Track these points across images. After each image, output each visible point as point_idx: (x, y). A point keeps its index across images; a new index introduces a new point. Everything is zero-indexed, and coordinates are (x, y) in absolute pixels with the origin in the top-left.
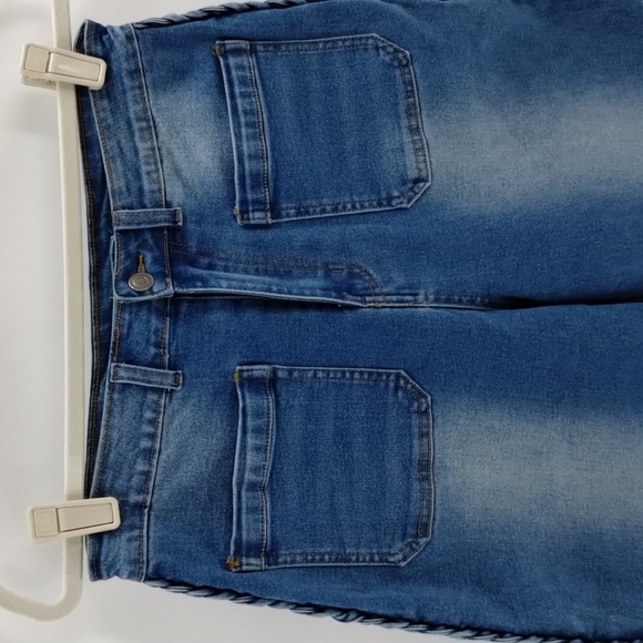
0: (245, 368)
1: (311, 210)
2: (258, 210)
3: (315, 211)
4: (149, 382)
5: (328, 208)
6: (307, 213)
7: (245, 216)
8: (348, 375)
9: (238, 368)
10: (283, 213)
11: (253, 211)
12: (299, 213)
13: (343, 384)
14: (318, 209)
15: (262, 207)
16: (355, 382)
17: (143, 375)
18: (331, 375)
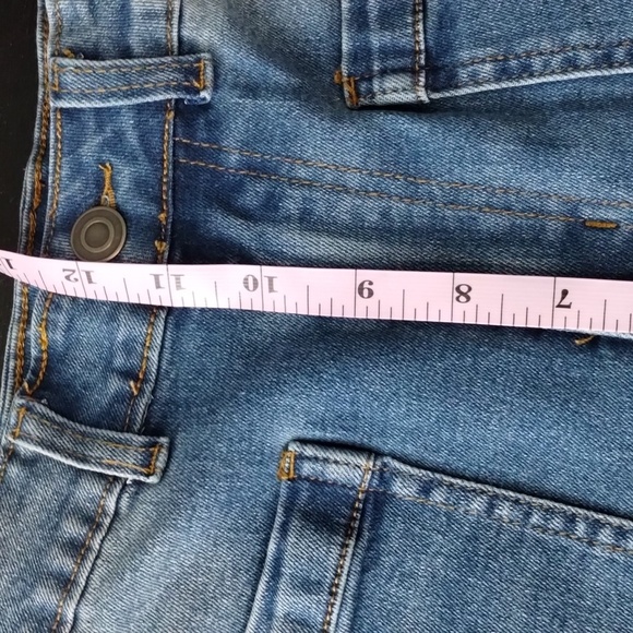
0: (309, 451)
1: (537, 63)
2: (395, 71)
3: (546, 65)
4: (84, 460)
5: (585, 57)
6: (527, 70)
7: (363, 87)
8: (581, 528)
9: (293, 447)
10: (463, 74)
11: (384, 73)
12: (503, 73)
13: (565, 550)
14: (556, 61)
15: (406, 61)
16: (597, 551)
17: (76, 442)
18: (535, 519)
